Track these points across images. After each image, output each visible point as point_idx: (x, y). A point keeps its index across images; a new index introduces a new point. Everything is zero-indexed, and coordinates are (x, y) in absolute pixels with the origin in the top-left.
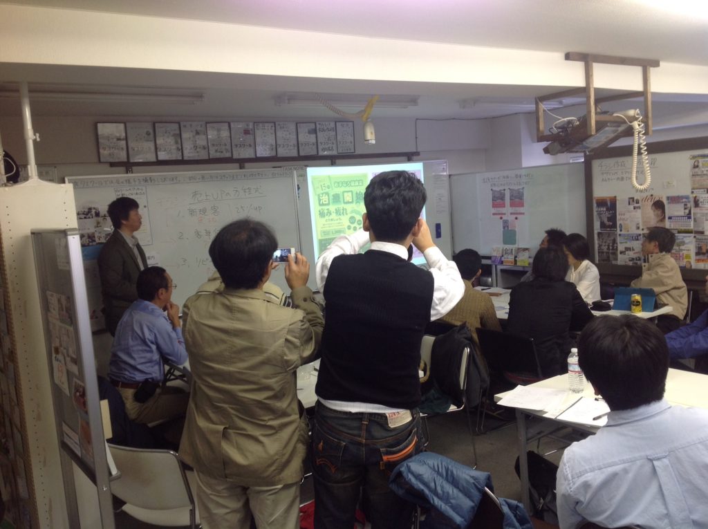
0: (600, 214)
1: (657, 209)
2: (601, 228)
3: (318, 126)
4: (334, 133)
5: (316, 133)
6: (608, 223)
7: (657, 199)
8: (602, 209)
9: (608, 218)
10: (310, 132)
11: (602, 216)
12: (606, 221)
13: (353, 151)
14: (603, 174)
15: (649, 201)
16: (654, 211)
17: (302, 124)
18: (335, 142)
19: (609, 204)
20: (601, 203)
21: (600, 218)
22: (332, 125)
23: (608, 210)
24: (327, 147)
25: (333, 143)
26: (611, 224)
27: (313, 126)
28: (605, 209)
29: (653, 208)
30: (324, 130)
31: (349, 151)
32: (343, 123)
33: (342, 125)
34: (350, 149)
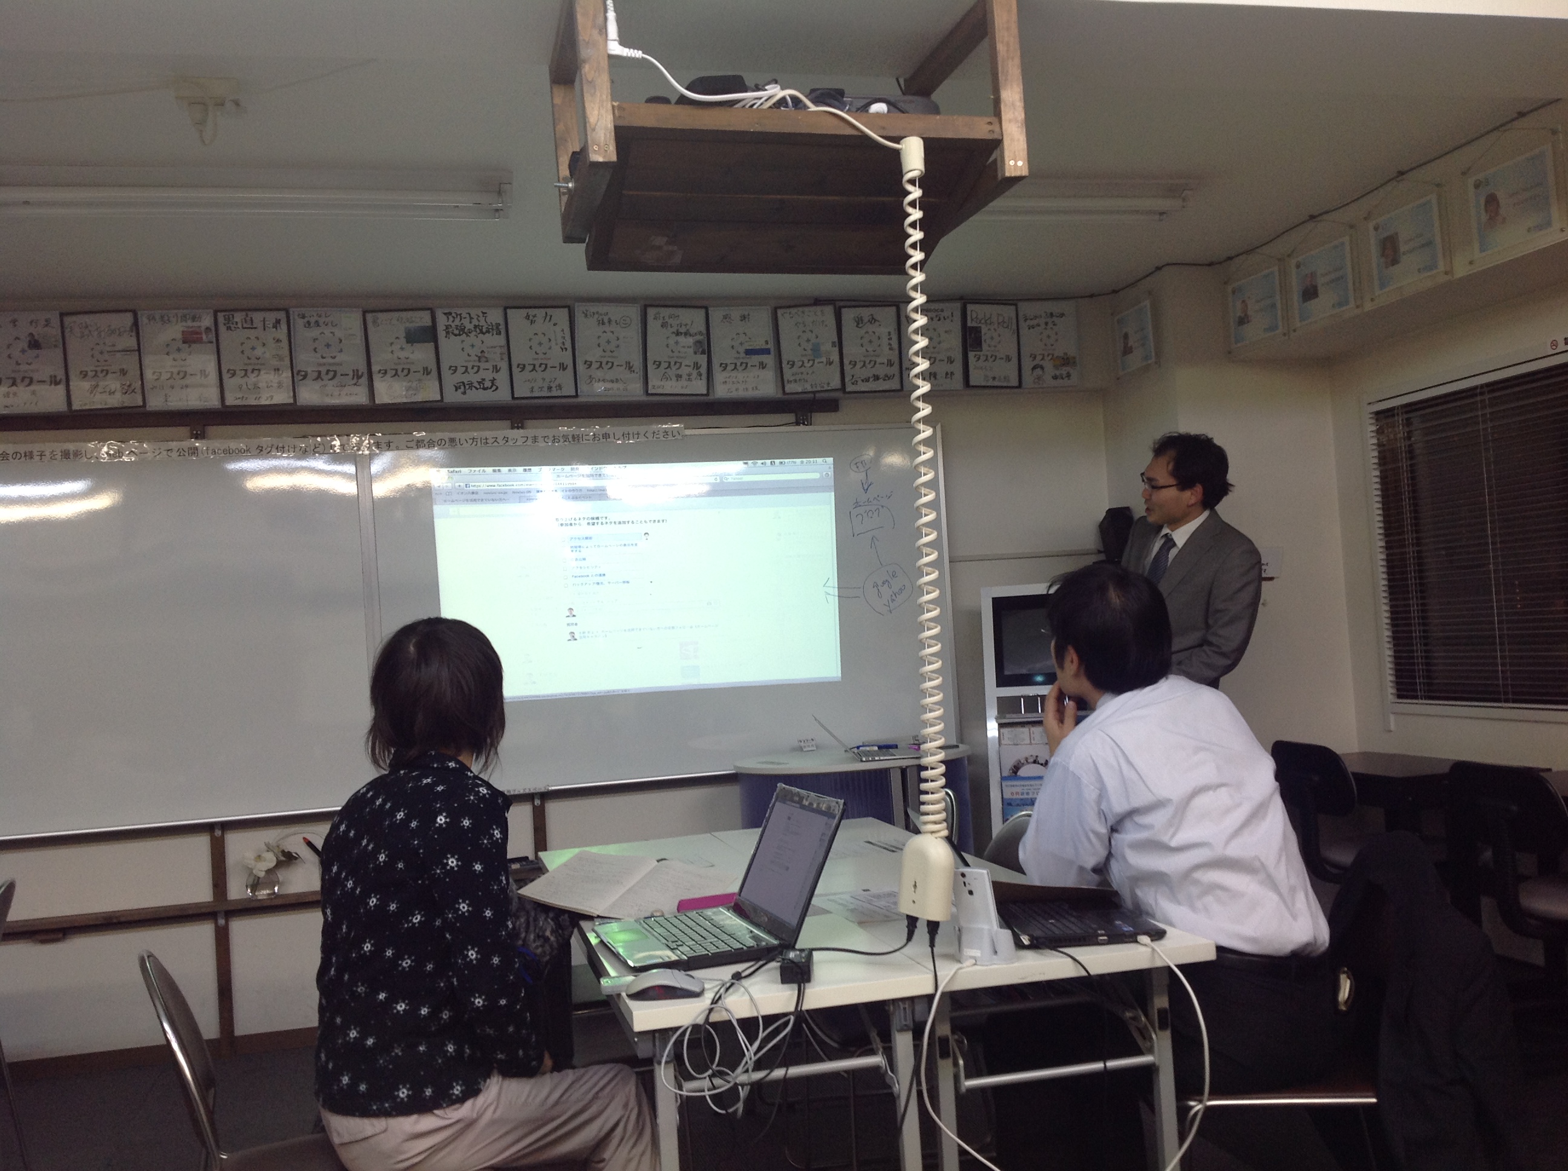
3: (442, 321)
4: (501, 340)
5: (435, 339)
10: (413, 337)
13: (568, 391)
17: (382, 316)
18: (504, 365)
22: (495, 316)
24: (475, 378)
25: (496, 369)
27: (423, 319)
30: (462, 330)
31: (554, 393)
32: (532, 312)
33: (527, 317)
34: (560, 387)
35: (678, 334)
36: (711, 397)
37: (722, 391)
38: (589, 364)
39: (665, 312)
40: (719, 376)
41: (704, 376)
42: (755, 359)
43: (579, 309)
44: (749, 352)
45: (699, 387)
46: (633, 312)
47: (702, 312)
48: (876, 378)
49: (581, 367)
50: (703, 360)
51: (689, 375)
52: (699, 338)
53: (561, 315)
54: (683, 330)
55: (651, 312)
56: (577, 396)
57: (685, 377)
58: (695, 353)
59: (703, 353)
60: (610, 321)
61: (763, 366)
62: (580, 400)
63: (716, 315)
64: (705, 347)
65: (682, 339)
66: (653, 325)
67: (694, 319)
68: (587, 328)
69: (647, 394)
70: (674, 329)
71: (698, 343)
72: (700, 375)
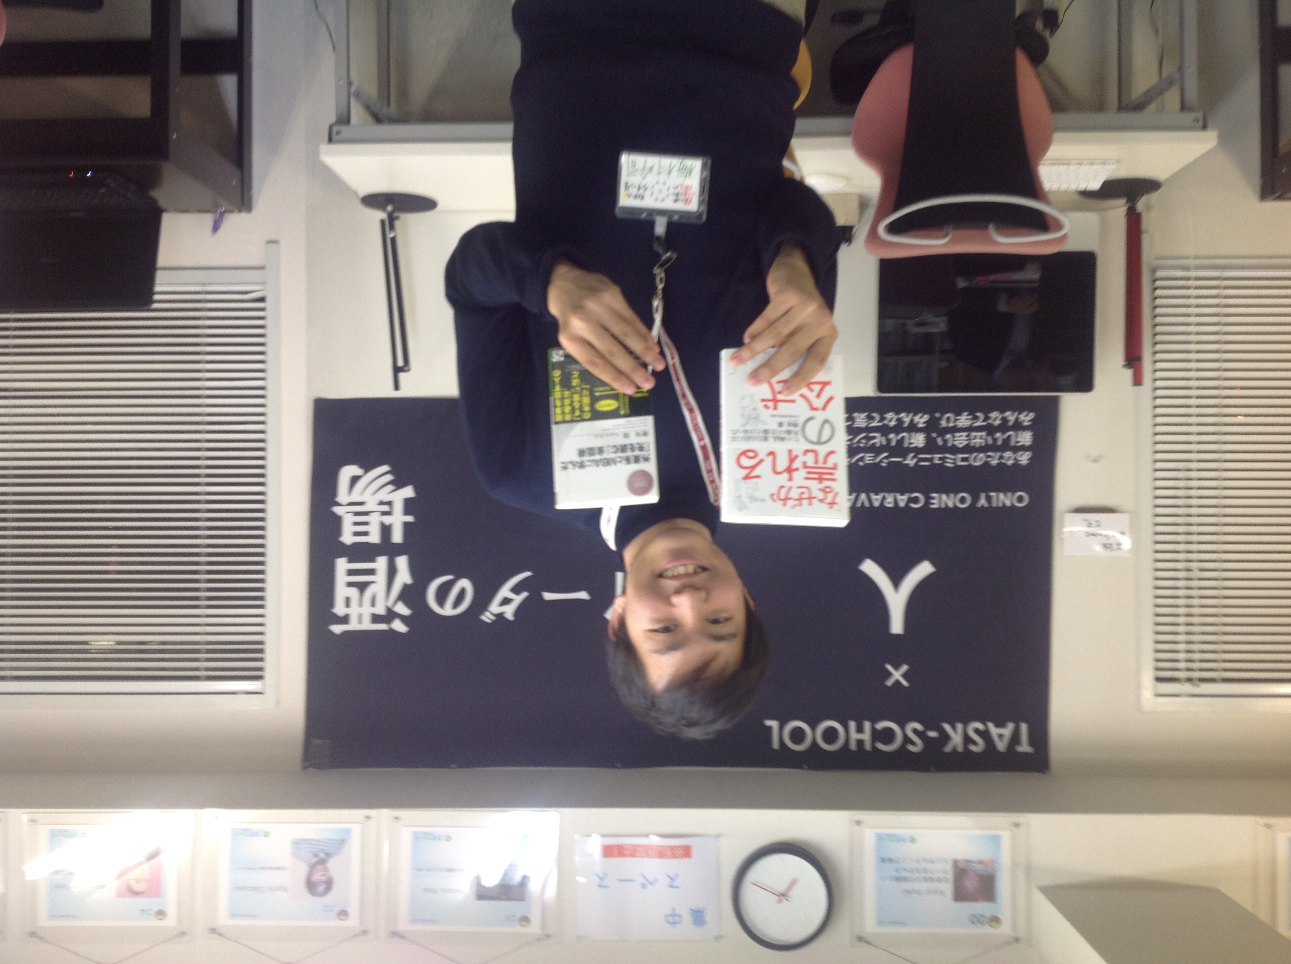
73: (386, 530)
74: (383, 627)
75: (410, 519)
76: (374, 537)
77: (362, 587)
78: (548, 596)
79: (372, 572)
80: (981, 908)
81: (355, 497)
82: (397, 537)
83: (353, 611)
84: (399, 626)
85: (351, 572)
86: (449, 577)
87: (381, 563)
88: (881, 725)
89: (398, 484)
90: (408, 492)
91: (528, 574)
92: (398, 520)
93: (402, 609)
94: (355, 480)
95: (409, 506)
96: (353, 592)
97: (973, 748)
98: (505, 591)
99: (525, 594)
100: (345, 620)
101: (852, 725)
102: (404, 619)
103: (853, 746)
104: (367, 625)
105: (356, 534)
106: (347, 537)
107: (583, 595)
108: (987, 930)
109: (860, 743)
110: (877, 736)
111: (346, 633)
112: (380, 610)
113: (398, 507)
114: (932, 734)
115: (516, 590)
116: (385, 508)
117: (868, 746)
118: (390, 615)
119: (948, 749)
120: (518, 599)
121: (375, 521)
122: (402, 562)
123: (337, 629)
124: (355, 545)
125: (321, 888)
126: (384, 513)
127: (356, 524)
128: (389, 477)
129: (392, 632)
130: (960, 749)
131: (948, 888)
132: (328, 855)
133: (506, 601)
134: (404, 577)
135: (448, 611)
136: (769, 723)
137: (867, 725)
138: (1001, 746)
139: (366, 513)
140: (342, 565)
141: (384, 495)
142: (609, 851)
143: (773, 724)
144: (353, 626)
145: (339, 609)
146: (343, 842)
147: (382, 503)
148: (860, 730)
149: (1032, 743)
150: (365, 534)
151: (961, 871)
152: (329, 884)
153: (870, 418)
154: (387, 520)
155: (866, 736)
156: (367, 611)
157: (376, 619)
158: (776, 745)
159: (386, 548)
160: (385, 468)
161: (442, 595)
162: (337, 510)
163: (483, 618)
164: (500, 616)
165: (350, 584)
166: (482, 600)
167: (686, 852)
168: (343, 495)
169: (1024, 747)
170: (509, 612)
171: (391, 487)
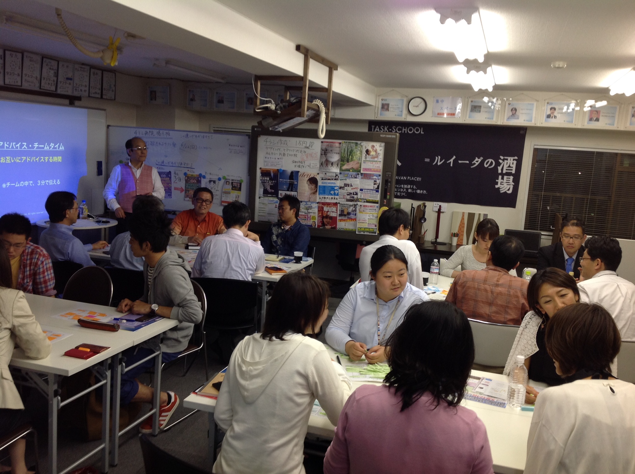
0: (263, 182)
1: (311, 183)
2: (264, 193)
6: (270, 190)
7: (312, 176)
8: (266, 179)
9: (271, 186)
11: (265, 184)
12: (268, 188)
13: (19, 84)
14: (267, 148)
15: (306, 177)
16: (309, 185)
19: (272, 174)
20: (265, 173)
21: (264, 185)
23: (270, 179)
26: (273, 191)
28: (268, 179)
29: (309, 183)
31: (16, 84)
32: (12, 53)
33: (11, 55)
34: (17, 82)
35: (50, 69)
36: (55, 92)
37: (59, 91)
38: (26, 75)
39: (48, 60)
40: (59, 85)
41: (55, 85)
42: (69, 81)
43: (25, 54)
44: (68, 79)
45: (53, 88)
46: (39, 59)
47: (57, 62)
48: (96, 93)
49: (23, 75)
50: (55, 79)
51: (52, 84)
52: (55, 71)
53: (20, 55)
54: (52, 68)
55: (44, 59)
56: (21, 86)
57: (50, 84)
58: (54, 76)
59: (56, 77)
60: (33, 61)
61: (70, 84)
62: (23, 87)
63: (61, 64)
64: (57, 75)
65: (51, 71)
66: (44, 64)
67: (54, 63)
68: (27, 62)
69: (40, 88)
70: (49, 67)
71: (55, 73)
72: (54, 84)
73: (503, 178)
74: (505, 158)
75: (497, 181)
76: (505, 177)
77: (509, 166)
78: (468, 162)
79: (506, 170)
80: (384, 102)
81: (509, 187)
82: (500, 177)
83: (512, 161)
84: (502, 157)
85: (512, 170)
86: (489, 167)
87: (504, 171)
88: (401, 132)
89: (499, 188)
90: (497, 186)
91: (472, 167)
92: (500, 180)
93: (501, 161)
94: (509, 190)
95: (497, 183)
96: (511, 165)
97: (383, 127)
98: (477, 164)
99: (473, 163)
100: (514, 160)
101: (406, 132)
102: (501, 159)
103: (406, 128)
104: (509, 158)
105: (510, 178)
106: (512, 178)
107: (460, 162)
108: (384, 98)
109: (405, 128)
110: (402, 130)
111: (514, 157)
112: (506, 161)
113: (499, 183)
114: (390, 130)
115: (475, 164)
116: (502, 183)
117: (403, 128)
118: (503, 160)
119: (388, 127)
120: (474, 162)
121: (505, 180)
122: (500, 171)
123: (516, 158)
124: (510, 176)
125: (513, 109)
126: (503, 182)
127: (509, 180)
128: (500, 190)
129: (504, 156)
130: (385, 127)
131: (390, 106)
132: (512, 116)
133: (477, 161)
134: (500, 168)
135: (490, 160)
136: (423, 133)
137: (403, 132)
138: (377, 127)
139: (506, 182)
140: (513, 172)
141: (502, 186)
142: (454, 114)
143: (422, 133)
144: (512, 158)
145: (515, 162)
146: (508, 118)
147: (503, 184)
148: (405, 131)
149: (372, 127)
150: (507, 178)
151: (388, 109)
152: (512, 110)
153: (397, 194)
154: (502, 181)
155: (403, 130)
156: (509, 161)
157: (507, 160)
158: (422, 128)
159: (503, 175)
160: (501, 192)
161: (492, 163)
162: (513, 184)
163: (483, 158)
164: (479, 158)
165: (512, 167)
166: (482, 162)
167: (438, 114)
168: (512, 187)
169: (373, 126)
170: (477, 159)
171: (500, 188)
